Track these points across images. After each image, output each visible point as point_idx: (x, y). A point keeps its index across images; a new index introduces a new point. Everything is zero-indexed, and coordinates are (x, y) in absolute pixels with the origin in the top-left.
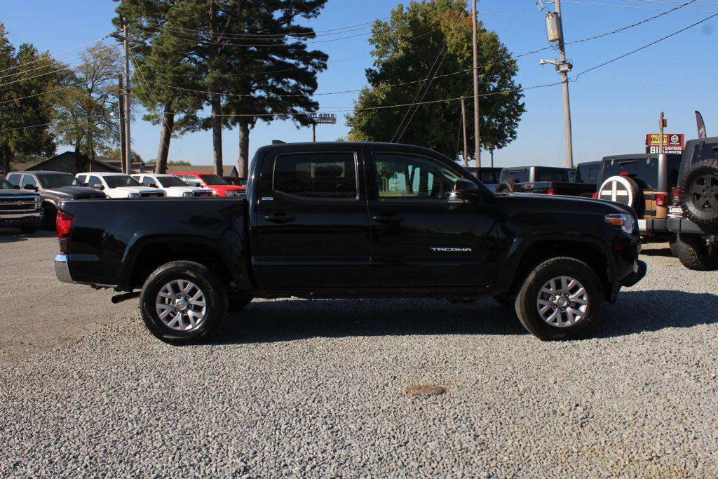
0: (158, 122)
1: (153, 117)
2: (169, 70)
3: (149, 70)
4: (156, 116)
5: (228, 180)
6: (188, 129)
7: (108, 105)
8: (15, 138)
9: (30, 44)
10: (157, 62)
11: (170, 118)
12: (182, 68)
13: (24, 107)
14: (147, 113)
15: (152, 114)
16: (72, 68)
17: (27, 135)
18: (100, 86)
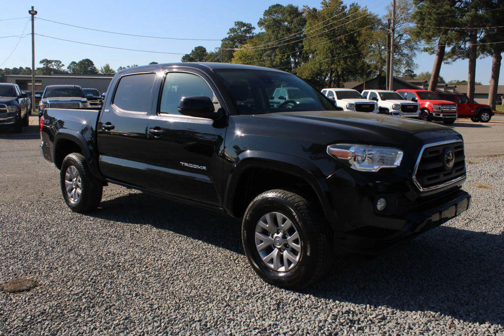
0: (433, 53)
1: (429, 49)
2: (434, 13)
3: (421, 14)
4: (432, 48)
5: (442, 96)
6: (459, 57)
7: (403, 41)
8: (342, 65)
9: (356, 3)
10: (428, 7)
11: (442, 49)
12: (444, 10)
13: (349, 45)
14: (427, 46)
15: (430, 47)
16: (380, 17)
17: (349, 63)
18: (398, 29)
